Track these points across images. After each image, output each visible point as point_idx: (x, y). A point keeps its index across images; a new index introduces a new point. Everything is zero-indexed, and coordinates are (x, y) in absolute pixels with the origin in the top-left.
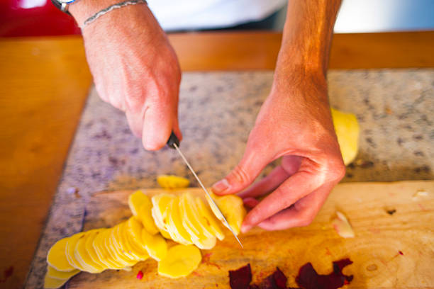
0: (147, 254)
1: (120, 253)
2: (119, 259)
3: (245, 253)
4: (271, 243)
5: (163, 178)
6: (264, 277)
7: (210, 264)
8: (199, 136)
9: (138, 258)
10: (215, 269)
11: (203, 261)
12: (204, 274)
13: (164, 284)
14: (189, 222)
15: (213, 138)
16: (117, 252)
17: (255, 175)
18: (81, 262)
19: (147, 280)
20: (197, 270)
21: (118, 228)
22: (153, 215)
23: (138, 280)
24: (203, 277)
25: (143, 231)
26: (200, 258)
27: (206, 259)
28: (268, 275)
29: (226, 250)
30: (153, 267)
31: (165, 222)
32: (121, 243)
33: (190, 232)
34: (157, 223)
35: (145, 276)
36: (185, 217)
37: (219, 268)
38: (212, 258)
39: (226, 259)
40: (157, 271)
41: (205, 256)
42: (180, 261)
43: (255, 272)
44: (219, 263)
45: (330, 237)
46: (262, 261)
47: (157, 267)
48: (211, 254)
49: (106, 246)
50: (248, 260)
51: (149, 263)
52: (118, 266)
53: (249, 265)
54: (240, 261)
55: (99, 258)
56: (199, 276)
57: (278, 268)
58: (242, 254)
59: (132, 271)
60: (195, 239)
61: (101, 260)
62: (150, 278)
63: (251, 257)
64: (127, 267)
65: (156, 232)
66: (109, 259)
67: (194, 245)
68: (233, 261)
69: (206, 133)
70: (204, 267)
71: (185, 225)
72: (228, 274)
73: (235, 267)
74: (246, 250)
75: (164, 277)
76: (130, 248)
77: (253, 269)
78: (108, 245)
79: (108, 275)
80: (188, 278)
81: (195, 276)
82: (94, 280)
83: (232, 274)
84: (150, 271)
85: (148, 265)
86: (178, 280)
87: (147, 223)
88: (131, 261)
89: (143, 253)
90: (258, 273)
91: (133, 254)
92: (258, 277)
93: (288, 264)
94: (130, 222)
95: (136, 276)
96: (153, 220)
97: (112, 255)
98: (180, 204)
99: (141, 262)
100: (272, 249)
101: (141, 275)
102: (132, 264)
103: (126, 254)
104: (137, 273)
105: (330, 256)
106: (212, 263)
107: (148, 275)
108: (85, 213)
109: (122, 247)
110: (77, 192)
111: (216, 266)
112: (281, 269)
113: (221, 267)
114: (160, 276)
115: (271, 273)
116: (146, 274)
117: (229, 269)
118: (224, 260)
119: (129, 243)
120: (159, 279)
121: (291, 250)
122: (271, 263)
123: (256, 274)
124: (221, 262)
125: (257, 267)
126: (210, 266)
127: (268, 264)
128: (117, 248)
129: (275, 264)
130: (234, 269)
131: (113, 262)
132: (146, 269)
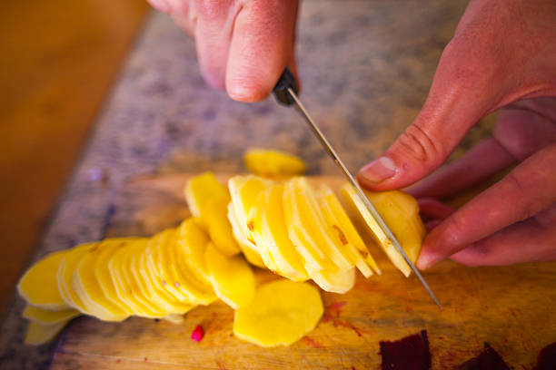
0: (214, 293)
1: (158, 285)
2: (155, 298)
3: (416, 308)
5: (256, 156)
6: (457, 362)
7: (341, 323)
9: (195, 299)
10: (350, 337)
11: (326, 317)
12: (326, 344)
13: (245, 357)
14: (303, 230)
16: (153, 283)
17: (452, 143)
18: (82, 298)
19: (212, 345)
20: (312, 333)
21: (161, 238)
22: (230, 216)
23: (194, 343)
24: (325, 349)
25: (210, 247)
26: (320, 311)
27: (333, 314)
28: (467, 358)
29: (375, 299)
30: (223, 321)
31: (251, 226)
32: (160, 265)
33: (304, 252)
34: (237, 233)
35: (207, 336)
36: (295, 222)
37: (360, 335)
38: (346, 311)
39: (374, 317)
40: (231, 329)
41: (332, 307)
42: (279, 313)
43: (436, 349)
44: (358, 324)
46: (451, 327)
47: (232, 320)
48: (343, 303)
49: (133, 269)
50: (422, 322)
51: (217, 310)
53: (424, 332)
54: (405, 323)
55: (118, 291)
56: (317, 346)
57: (487, 345)
58: (408, 310)
59: (184, 325)
60: (313, 269)
61: (120, 297)
62: (217, 341)
63: (428, 318)
64: (172, 315)
65: (236, 251)
66: (138, 298)
67: (311, 282)
68: (389, 322)
70: (328, 328)
71: (293, 236)
72: (377, 348)
73: (393, 336)
74: (417, 302)
75: (244, 343)
76: (177, 277)
77: (434, 342)
78: (138, 267)
79: (136, 328)
80: (293, 347)
81: (305, 347)
82: (111, 335)
83: (386, 347)
84: (219, 328)
85: (215, 314)
86: (272, 349)
87: (217, 232)
88: (178, 303)
89: (204, 289)
90: (443, 353)
91: (184, 289)
92: (442, 360)
94: (185, 228)
95: (190, 335)
96: (229, 226)
97: (142, 290)
98: (285, 196)
99: (200, 307)
100: (474, 305)
101: (199, 333)
102: (183, 311)
103: (170, 288)
104: (194, 328)
106: (344, 322)
107: (214, 335)
108: (112, 210)
109: (163, 274)
110: (105, 179)
111: (354, 328)
112: (496, 349)
113: (364, 332)
114: (237, 339)
115: (473, 356)
116: (211, 333)
117: (380, 339)
118: (370, 319)
119: (178, 266)
120: (234, 345)
121: (518, 310)
122: (473, 333)
123: (440, 355)
124: (364, 321)
125: (441, 338)
126: (340, 327)
127: (467, 335)
128: (152, 275)
129: (483, 335)
130: (392, 339)
131: (143, 302)
132: (210, 322)
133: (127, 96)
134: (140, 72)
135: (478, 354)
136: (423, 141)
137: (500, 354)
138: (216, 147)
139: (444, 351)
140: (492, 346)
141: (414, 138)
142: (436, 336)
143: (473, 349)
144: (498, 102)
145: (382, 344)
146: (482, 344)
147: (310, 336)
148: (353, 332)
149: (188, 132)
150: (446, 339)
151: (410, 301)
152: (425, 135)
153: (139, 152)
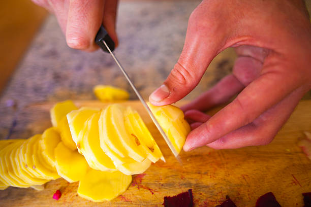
1: (23, 168)
2: (22, 175)
3: (186, 176)
4: (220, 165)
7: (142, 187)
10: (147, 193)
11: (133, 183)
12: (133, 199)
16: (20, 166)
19: (65, 202)
20: (124, 193)
23: (54, 201)
24: (131, 202)
26: (130, 179)
27: (138, 181)
29: (163, 171)
30: (73, 187)
35: (63, 196)
37: (153, 194)
38: (145, 180)
39: (162, 183)
40: (76, 192)
41: (136, 178)
43: (197, 201)
44: (153, 187)
45: (296, 162)
46: (207, 187)
47: (78, 186)
48: (144, 175)
50: (190, 184)
52: (20, 182)
53: (190, 190)
54: (180, 185)
56: (127, 201)
57: (227, 197)
58: (182, 178)
62: (68, 199)
63: (193, 182)
68: (171, 185)
70: (134, 190)
72: (163, 201)
74: (188, 173)
75: (84, 200)
76: (35, 162)
77: (196, 196)
80: (114, 201)
81: (120, 201)
82: (6, 198)
84: (70, 191)
85: (68, 183)
91: (38, 170)
93: (241, 193)
95: (52, 196)
97: (14, 170)
100: (221, 173)
101: (58, 195)
102: (43, 183)
103: (30, 169)
104: (55, 192)
105: (298, 186)
106: (144, 186)
107: (66, 196)
108: (15, 123)
109: (26, 161)
110: (15, 106)
111: (150, 190)
112: (233, 199)
113: (155, 192)
114: (80, 197)
115: (219, 204)
116: (65, 194)
117: (165, 196)
118: (160, 184)
119: (37, 156)
120: (79, 202)
121: (247, 176)
122: (220, 190)
123: (200, 204)
124: (156, 185)
125: (201, 194)
126: (141, 189)
127: (216, 192)
128: (21, 161)
129: (225, 192)
130: (172, 195)
131: (16, 179)
132: (65, 188)
133: (32, 58)
134: (42, 45)
135: (222, 203)
136: (183, 73)
137: (235, 203)
138: (81, 86)
139: (202, 201)
140: (231, 198)
141: (178, 71)
142: (198, 193)
143: (220, 200)
144: (224, 45)
145: (165, 198)
146: (225, 197)
147: (123, 195)
148: (149, 191)
149: (66, 78)
150: (204, 194)
151: (184, 172)
152: (184, 68)
153: (37, 90)
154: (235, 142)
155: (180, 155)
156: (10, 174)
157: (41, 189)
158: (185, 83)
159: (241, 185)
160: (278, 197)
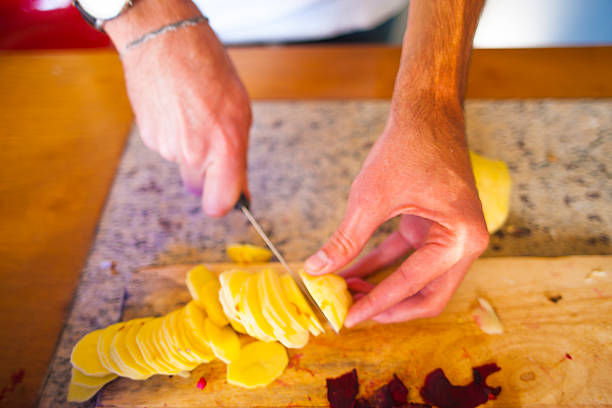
0: (212, 354)
1: (174, 352)
2: (173, 361)
3: (350, 354)
4: (387, 340)
5: (234, 249)
6: (376, 388)
7: (300, 369)
8: (286, 190)
9: (200, 359)
10: (307, 376)
11: (290, 365)
12: (291, 383)
13: (236, 396)
14: (272, 309)
15: (304, 193)
16: (170, 351)
18: (120, 365)
19: (212, 391)
20: (281, 376)
21: (172, 317)
22: (221, 300)
23: (199, 391)
24: (290, 387)
25: (207, 321)
26: (285, 361)
27: (295, 362)
28: (381, 385)
29: (323, 350)
30: (219, 373)
31: (237, 308)
32: (175, 337)
33: (272, 323)
34: (226, 311)
35: (208, 385)
36: (266, 303)
37: (313, 375)
38: (304, 360)
39: (323, 362)
40: (225, 378)
41: (294, 357)
42: (258, 364)
43: (363, 381)
44: (312, 368)
45: (468, 334)
46: (373, 365)
47: (225, 372)
48: (301, 355)
49: (155, 342)
50: (354, 364)
51: (215, 366)
52: (172, 370)
53: (355, 371)
54: (343, 365)
55: (144, 358)
56: (285, 385)
57: (395, 376)
58: (345, 356)
59: (191, 379)
60: (279, 334)
61: (147, 362)
62: (216, 387)
63: (357, 361)
64: (184, 372)
65: (225, 323)
66: (160, 362)
67: (278, 342)
68: (333, 365)
69: (296, 187)
70: (292, 372)
71: (265, 314)
72: (325, 383)
73: (335, 374)
74: (351, 350)
75: (235, 387)
76: (187, 345)
77: (361, 376)
78: (158, 340)
79: (157, 383)
80: (269, 388)
81: (277, 386)
82: (137, 390)
83: (330, 383)
84: (216, 378)
85: (212, 369)
86: (254, 390)
87: (212, 310)
88: (189, 363)
89: (206, 352)
90: (367, 383)
91: (193, 353)
92: (367, 387)
93: (410, 370)
94: (189, 309)
95: (196, 385)
96: (220, 307)
97: (163, 356)
99: (203, 365)
100: (388, 349)
101: (202, 383)
102: (191, 368)
103: (183, 353)
104: (198, 380)
105: (468, 360)
106: (303, 367)
107: (213, 384)
108: (126, 295)
109: (177, 344)
110: (114, 267)
111: (309, 371)
112: (400, 378)
113: (315, 373)
114: (229, 385)
115: (386, 383)
116: (211, 382)
117: (327, 377)
118: (320, 364)
119: (187, 337)
120: (228, 389)
121: (415, 351)
122: (386, 369)
123: (365, 384)
124: (316, 366)
125: (366, 373)
126: (300, 371)
127: (382, 370)
128: (169, 345)
129: (393, 369)
130: (335, 377)
131: (164, 364)
132: (210, 375)
135: (389, 382)
137: (403, 381)
140: (398, 376)
141: (338, 240)
142: (362, 372)
143: (386, 379)
145: (328, 380)
146: (392, 375)
147: (280, 379)
148: (309, 373)
150: (370, 373)
151: (346, 350)
153: (139, 243)
154: (402, 315)
155: (340, 331)
156: (157, 359)
157: (187, 376)
158: (346, 253)
159: (410, 361)
160: (448, 374)
